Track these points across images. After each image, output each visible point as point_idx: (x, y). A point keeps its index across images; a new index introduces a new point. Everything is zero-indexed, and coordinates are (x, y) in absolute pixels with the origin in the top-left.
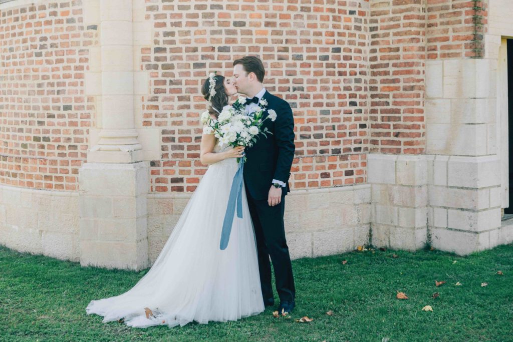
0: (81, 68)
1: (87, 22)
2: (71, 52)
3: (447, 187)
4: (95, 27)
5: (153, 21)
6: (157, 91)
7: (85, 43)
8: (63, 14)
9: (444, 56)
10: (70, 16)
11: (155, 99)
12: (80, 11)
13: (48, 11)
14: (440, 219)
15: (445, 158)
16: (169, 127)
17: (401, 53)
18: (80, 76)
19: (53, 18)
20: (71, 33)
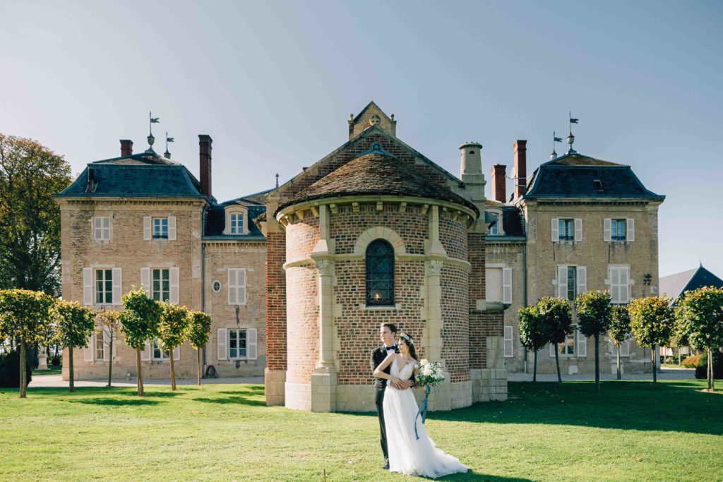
0: (419, 336)
1: (422, 318)
2: (415, 330)
3: (496, 379)
4: (425, 321)
5: (443, 320)
6: (445, 346)
7: (421, 327)
8: (412, 315)
9: (492, 335)
10: (415, 316)
11: (444, 348)
12: (419, 314)
13: (404, 313)
14: (493, 390)
15: (494, 370)
16: (447, 359)
17: (481, 334)
18: (419, 339)
19: (407, 316)
20: (415, 323)
